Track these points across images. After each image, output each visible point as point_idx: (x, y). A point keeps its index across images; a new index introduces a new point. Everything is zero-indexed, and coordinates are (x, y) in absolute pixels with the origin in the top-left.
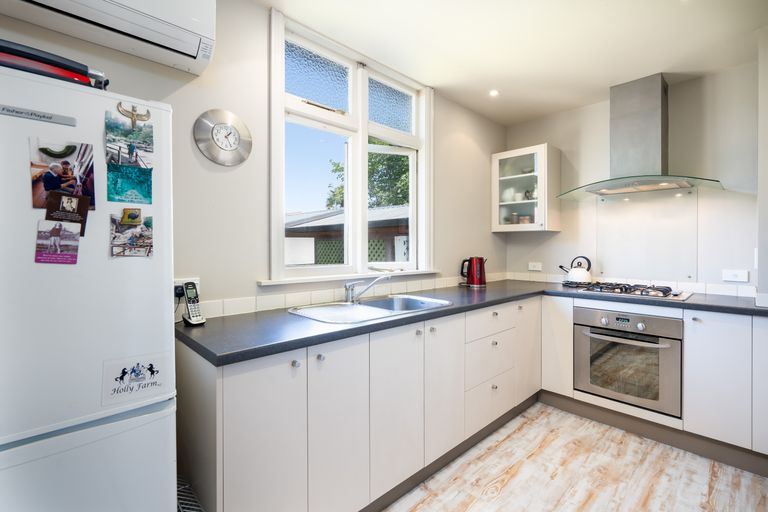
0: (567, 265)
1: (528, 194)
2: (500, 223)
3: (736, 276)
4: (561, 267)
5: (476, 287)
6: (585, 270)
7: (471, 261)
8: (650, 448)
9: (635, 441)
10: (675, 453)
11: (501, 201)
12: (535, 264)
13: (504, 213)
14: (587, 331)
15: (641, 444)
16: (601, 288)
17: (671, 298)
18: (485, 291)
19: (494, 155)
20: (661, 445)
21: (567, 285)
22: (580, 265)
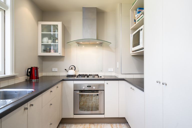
0: (67, 69)
1: (54, 41)
2: (42, 52)
3: (111, 70)
4: (65, 70)
5: (34, 80)
6: (74, 70)
7: (32, 68)
8: (97, 127)
9: (93, 126)
10: (103, 125)
11: (42, 42)
12: (54, 69)
13: (43, 48)
14: (78, 92)
15: (94, 126)
16: (82, 76)
17: (100, 78)
18: (38, 82)
19: (39, 22)
20: (99, 124)
21: (68, 76)
22: (72, 69)
